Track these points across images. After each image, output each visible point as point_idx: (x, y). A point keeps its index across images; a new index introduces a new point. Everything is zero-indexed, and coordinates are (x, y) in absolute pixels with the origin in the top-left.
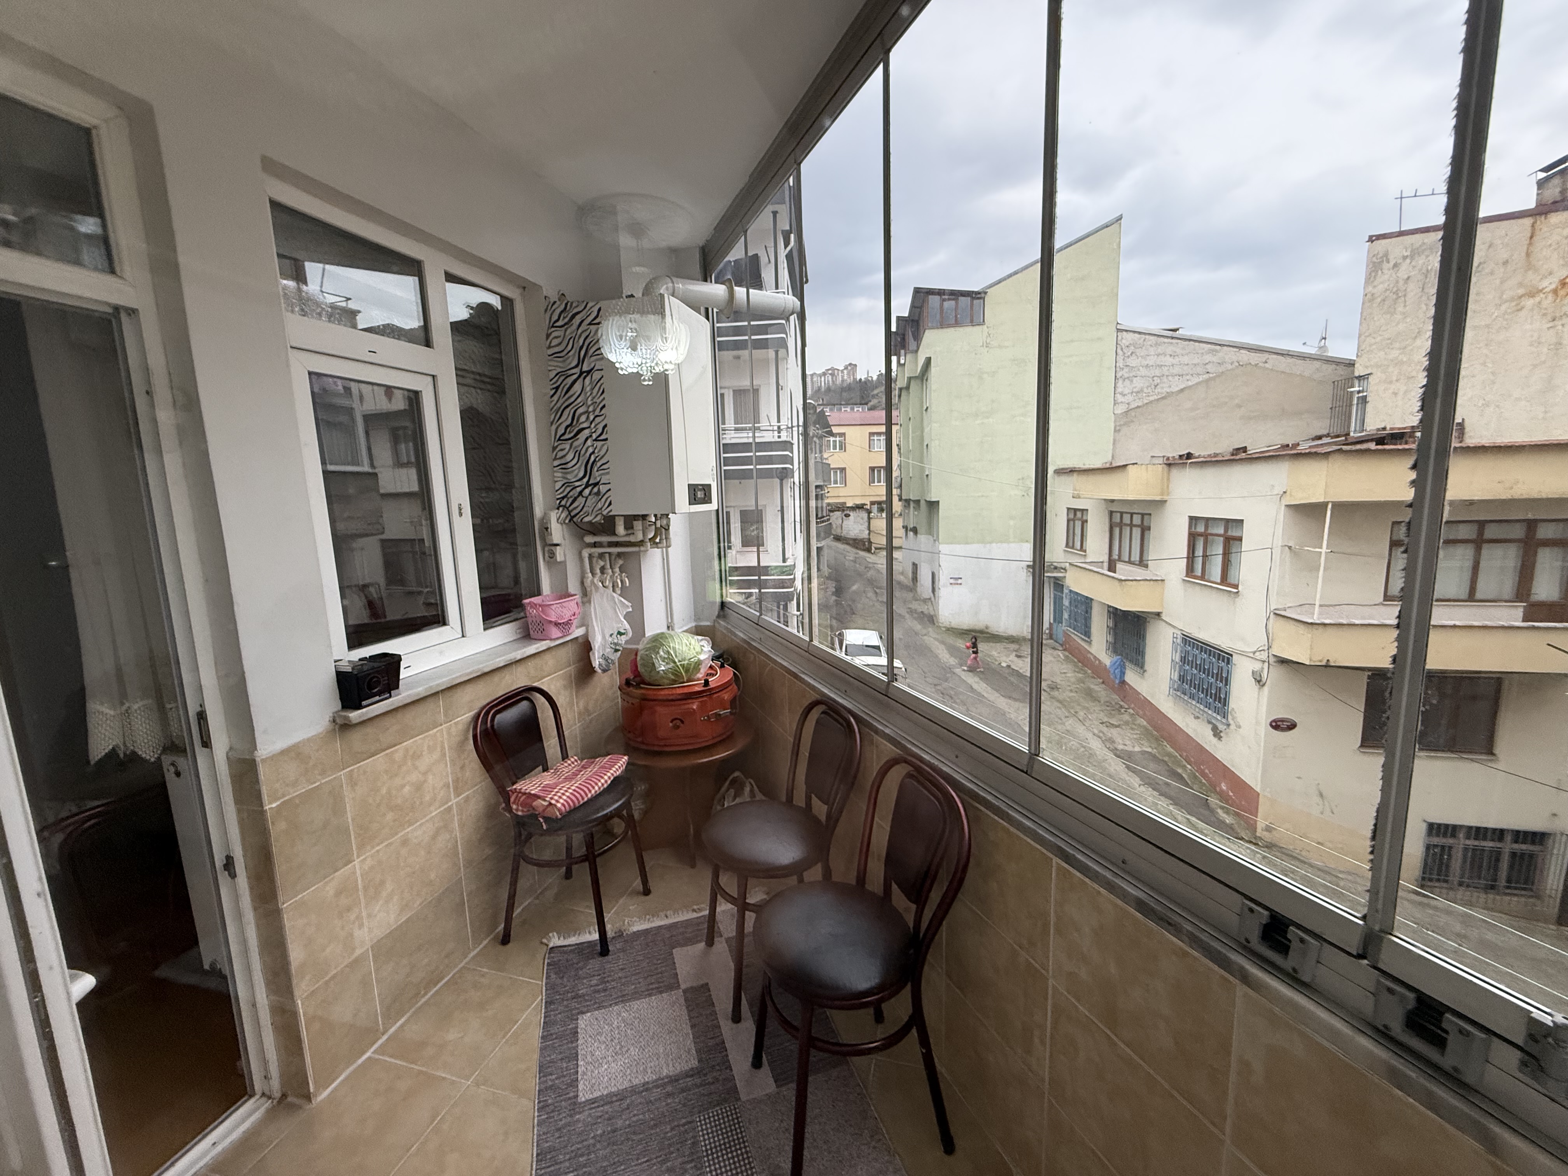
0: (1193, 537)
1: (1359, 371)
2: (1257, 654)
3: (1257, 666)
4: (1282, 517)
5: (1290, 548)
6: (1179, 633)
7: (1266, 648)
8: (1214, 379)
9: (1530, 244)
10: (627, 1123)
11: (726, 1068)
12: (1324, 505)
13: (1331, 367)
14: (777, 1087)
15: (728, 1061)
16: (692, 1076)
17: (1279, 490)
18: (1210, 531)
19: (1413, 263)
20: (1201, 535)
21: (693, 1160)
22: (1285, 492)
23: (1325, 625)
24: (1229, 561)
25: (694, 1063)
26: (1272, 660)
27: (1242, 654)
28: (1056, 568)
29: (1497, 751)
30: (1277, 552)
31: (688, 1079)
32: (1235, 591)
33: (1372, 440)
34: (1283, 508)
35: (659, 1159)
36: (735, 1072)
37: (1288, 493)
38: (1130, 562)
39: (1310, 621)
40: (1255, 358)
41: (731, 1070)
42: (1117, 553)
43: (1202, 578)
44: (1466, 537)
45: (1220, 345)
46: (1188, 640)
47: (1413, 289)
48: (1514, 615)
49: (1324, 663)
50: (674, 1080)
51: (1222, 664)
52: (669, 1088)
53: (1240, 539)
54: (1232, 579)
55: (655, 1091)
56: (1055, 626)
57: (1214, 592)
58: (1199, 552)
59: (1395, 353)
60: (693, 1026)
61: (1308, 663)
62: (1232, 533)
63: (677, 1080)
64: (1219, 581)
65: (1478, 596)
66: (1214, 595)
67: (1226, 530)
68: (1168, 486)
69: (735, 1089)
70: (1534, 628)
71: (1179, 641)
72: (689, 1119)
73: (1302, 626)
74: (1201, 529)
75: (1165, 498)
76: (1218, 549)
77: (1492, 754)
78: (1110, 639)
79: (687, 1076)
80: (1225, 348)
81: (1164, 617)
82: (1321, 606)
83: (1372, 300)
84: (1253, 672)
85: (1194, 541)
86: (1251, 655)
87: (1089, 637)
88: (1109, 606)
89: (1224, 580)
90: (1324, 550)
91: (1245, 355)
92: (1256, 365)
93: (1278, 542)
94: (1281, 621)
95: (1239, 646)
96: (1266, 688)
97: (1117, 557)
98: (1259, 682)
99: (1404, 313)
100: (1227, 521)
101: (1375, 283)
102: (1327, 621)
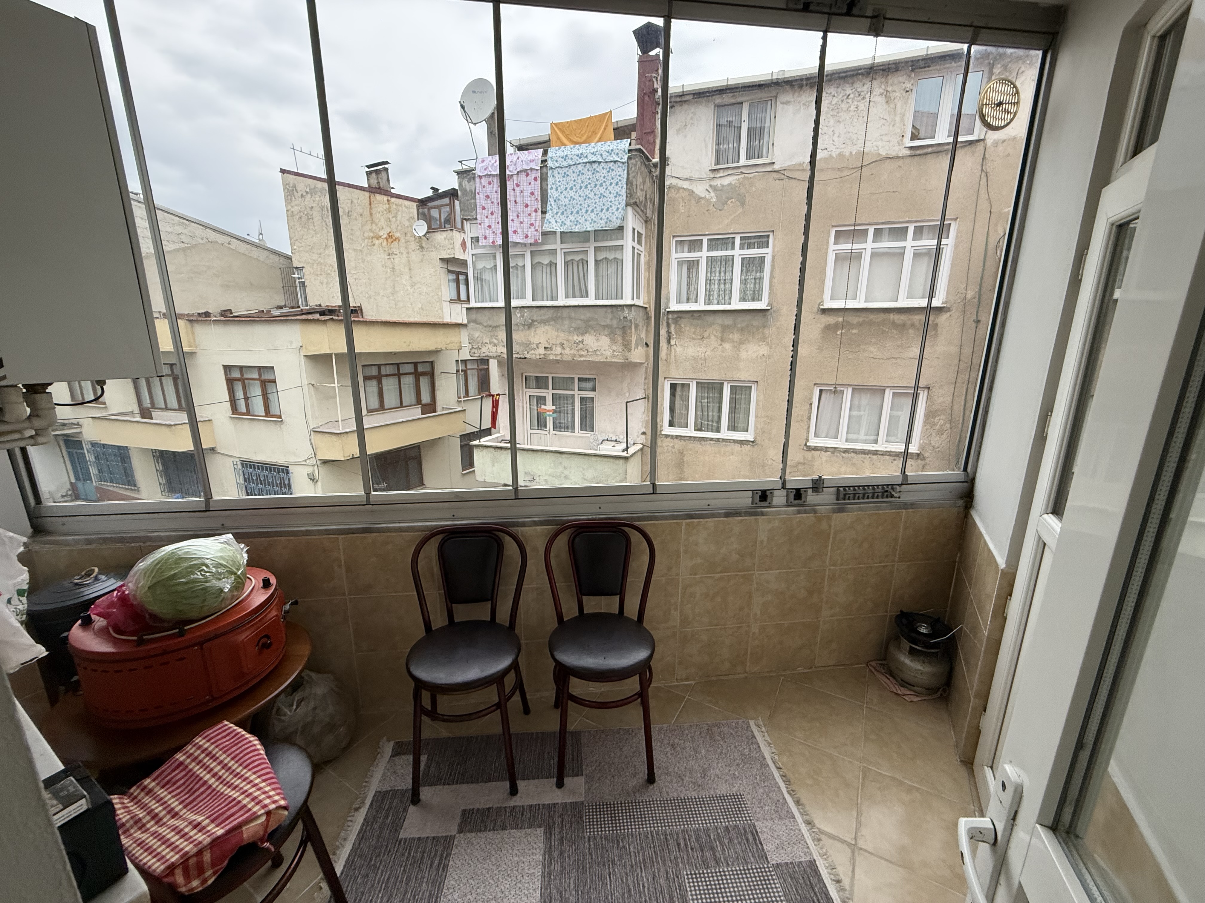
0: (230, 383)
1: (296, 264)
2: (308, 461)
3: (310, 470)
4: (303, 364)
5: (313, 385)
6: (238, 460)
7: (313, 455)
8: (189, 248)
9: (371, 208)
10: (574, 892)
11: (555, 807)
12: (329, 356)
13: (277, 258)
14: (582, 775)
15: (549, 804)
16: (551, 834)
17: (296, 345)
18: (245, 376)
19: (313, 198)
20: (237, 380)
21: (618, 841)
22: (301, 346)
23: (347, 433)
24: (268, 398)
25: (540, 832)
26: (319, 462)
27: (296, 464)
28: (64, 425)
29: (425, 482)
30: (306, 388)
31: (553, 837)
32: (280, 420)
33: (317, 312)
34: (302, 357)
35: (611, 866)
36: (559, 801)
37: (304, 347)
38: (166, 408)
39: (339, 432)
40: (221, 239)
41: (557, 803)
42: (148, 401)
43: (248, 413)
44: (392, 373)
45: (188, 220)
46: (247, 464)
47: (316, 215)
48: (416, 412)
49: (351, 457)
50: (549, 850)
51: (282, 475)
52: (556, 854)
53: (274, 381)
54: (274, 410)
55: (553, 867)
56: (80, 485)
57: (262, 423)
58: (240, 394)
59: (315, 257)
60: (504, 828)
61: (342, 459)
62: (266, 376)
63: (550, 847)
64: (264, 414)
65: (404, 405)
66: (262, 425)
67: (260, 375)
68: (194, 339)
69: (574, 805)
70: (429, 417)
71: (240, 467)
72: (587, 840)
73: (334, 437)
74: (236, 374)
75: (194, 349)
76: (256, 391)
77: (424, 485)
78: (163, 481)
79: (550, 838)
80: (193, 224)
81: (218, 450)
82: (342, 421)
83: (293, 215)
84: (308, 474)
85: (232, 385)
86: (304, 463)
87: (135, 486)
88: (154, 451)
89: (268, 413)
90: (336, 385)
91: (212, 235)
92: (222, 244)
93: (305, 382)
94: (319, 435)
95: (292, 459)
96: (319, 483)
97: (149, 406)
98: (313, 480)
99: (315, 231)
100: (260, 368)
101: (292, 204)
102: (348, 430)
